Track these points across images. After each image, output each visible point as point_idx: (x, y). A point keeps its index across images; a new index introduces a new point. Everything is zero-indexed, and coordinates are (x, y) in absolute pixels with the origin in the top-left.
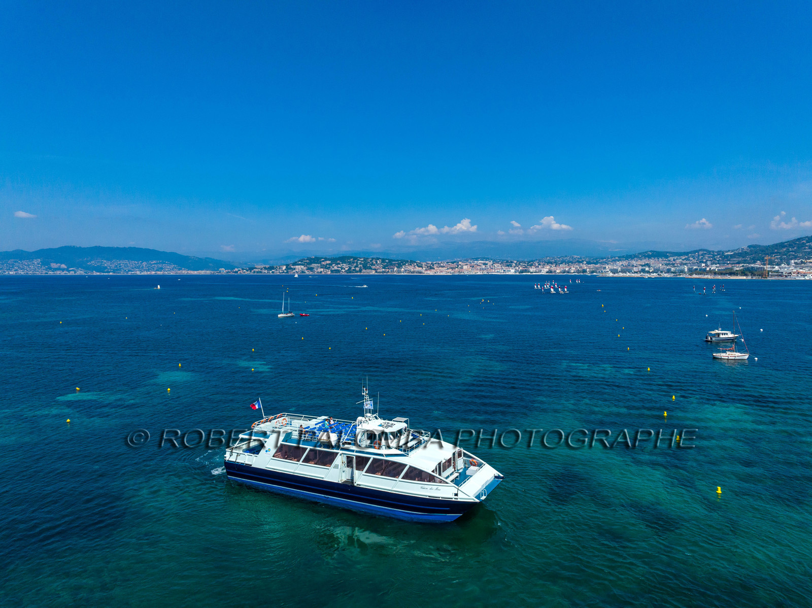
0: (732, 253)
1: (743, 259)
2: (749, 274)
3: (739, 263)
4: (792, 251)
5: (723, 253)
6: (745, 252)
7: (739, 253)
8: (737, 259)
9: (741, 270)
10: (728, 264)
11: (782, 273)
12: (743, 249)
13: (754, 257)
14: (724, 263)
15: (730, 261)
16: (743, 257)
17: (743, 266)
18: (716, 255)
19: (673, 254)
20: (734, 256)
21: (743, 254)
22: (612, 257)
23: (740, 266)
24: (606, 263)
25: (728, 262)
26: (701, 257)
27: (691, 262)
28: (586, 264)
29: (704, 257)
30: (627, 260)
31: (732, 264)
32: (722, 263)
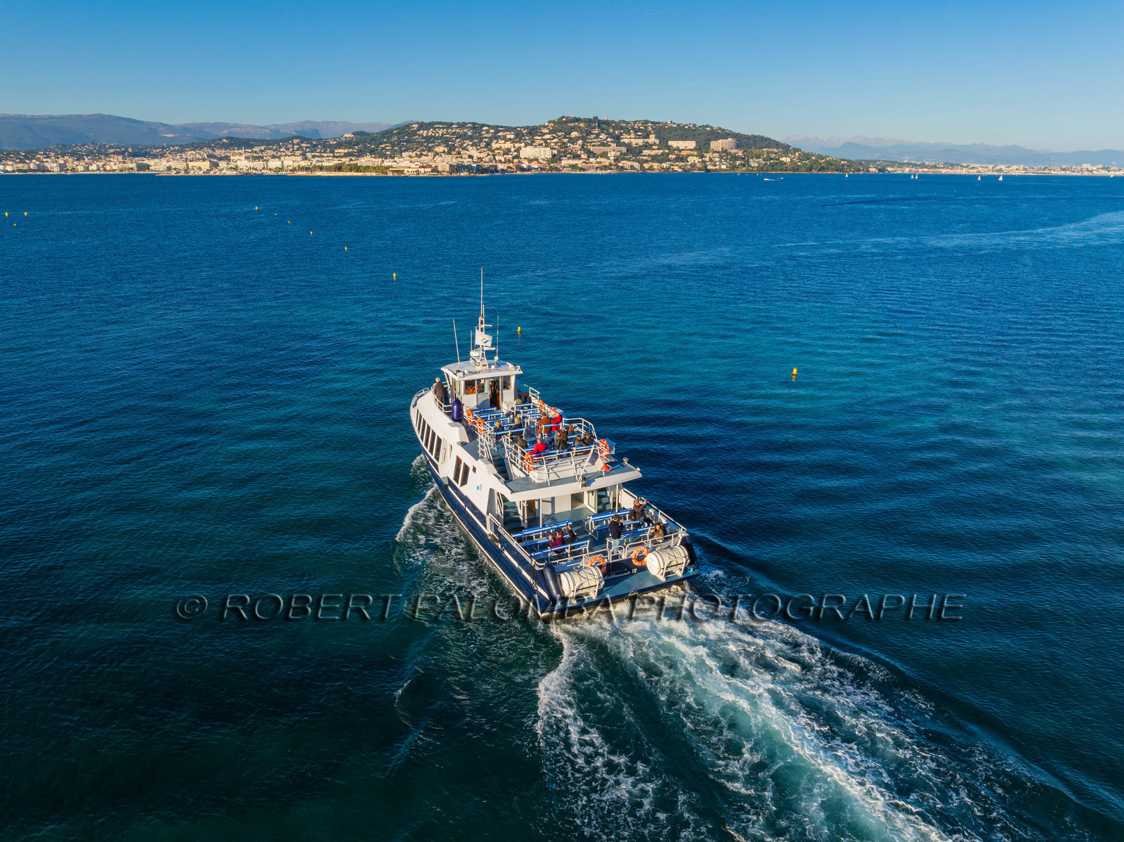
0: (335, 142)
4: (404, 142)
6: (351, 141)
7: (343, 142)
13: (362, 148)
16: (349, 148)
19: (260, 142)
20: (339, 145)
21: (348, 144)
22: (169, 146)
23: (347, 159)
24: (162, 156)
25: (331, 155)
26: (296, 147)
27: (284, 154)
28: (129, 156)
29: (301, 147)
30: (194, 150)
31: (337, 157)
32: (325, 155)
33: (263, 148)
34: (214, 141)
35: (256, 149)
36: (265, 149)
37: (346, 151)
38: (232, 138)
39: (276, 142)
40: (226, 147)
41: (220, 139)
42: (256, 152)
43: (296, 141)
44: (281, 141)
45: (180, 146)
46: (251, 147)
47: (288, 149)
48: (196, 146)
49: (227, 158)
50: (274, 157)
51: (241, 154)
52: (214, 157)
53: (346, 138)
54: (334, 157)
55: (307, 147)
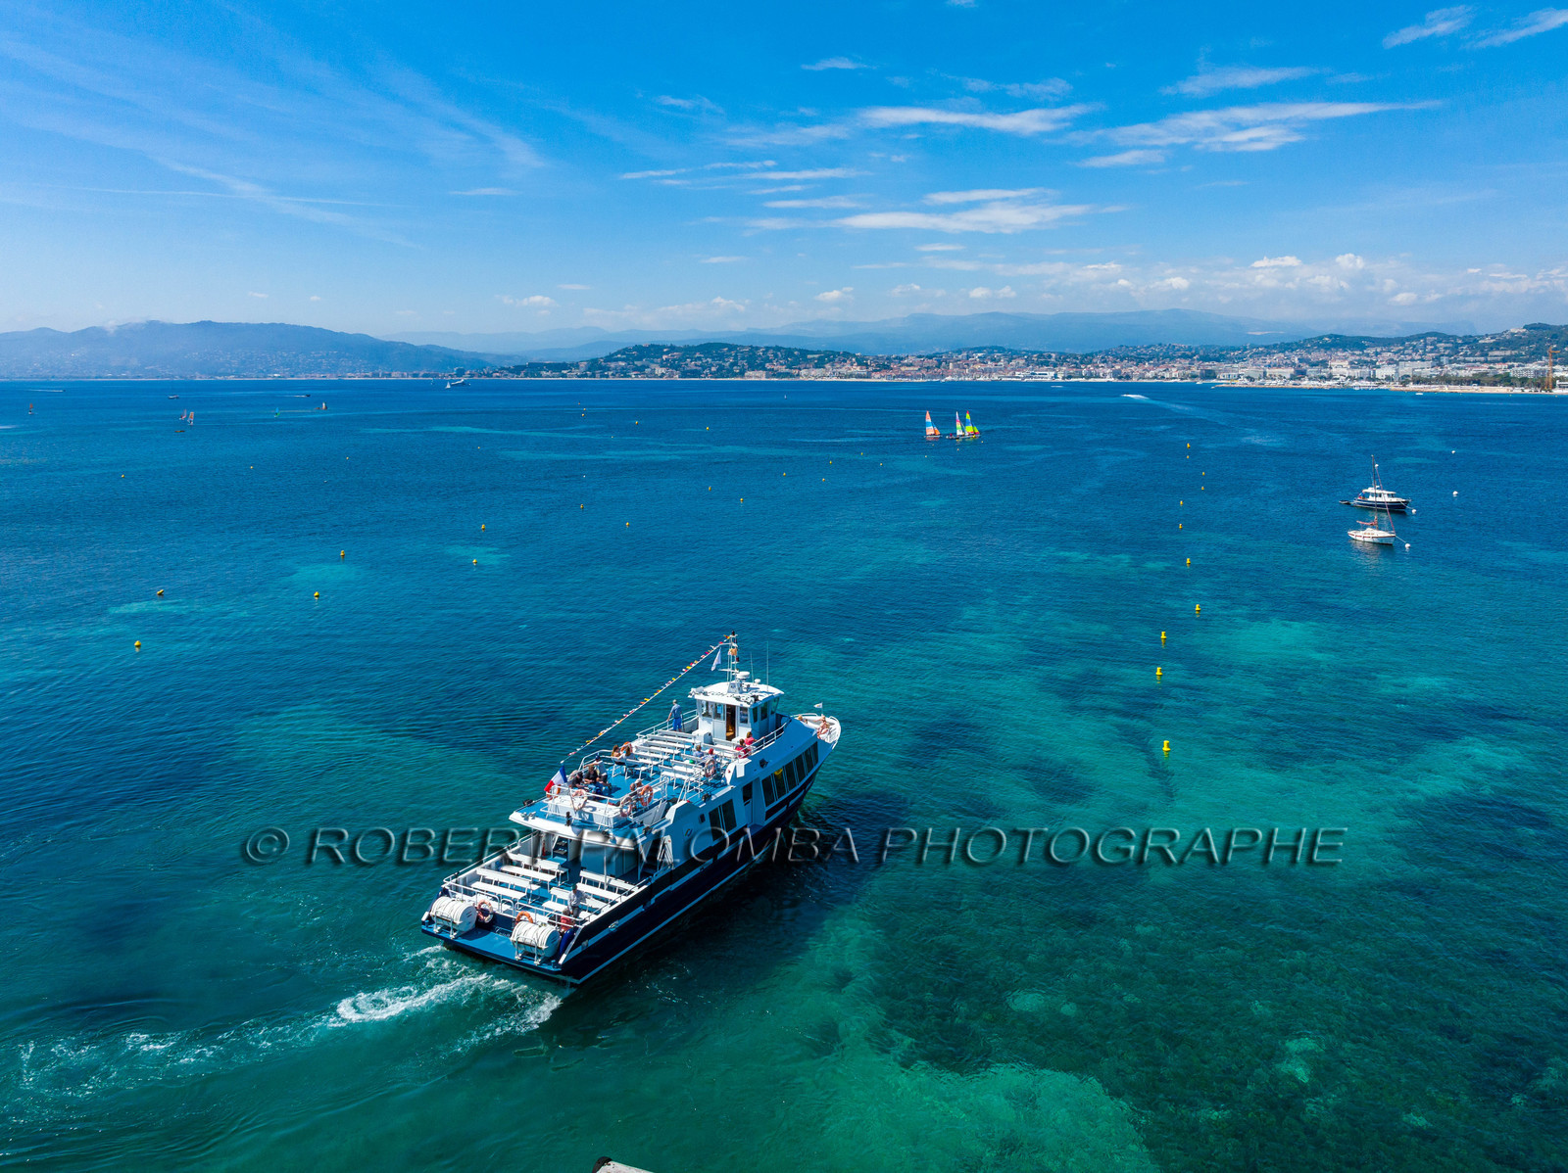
0: (1493, 340)
1: (1513, 353)
3: (1504, 360)
6: (1520, 338)
7: (1506, 341)
8: (1502, 353)
9: (1504, 375)
10: (1482, 363)
13: (1537, 349)
15: (1486, 357)
16: (1514, 349)
18: (1462, 345)
19: (1375, 342)
20: (1496, 346)
21: (1512, 342)
22: (1252, 347)
23: (1504, 366)
24: (1241, 359)
25: (1482, 359)
26: (1429, 347)
27: (1409, 358)
28: (1198, 360)
29: (1436, 348)
30: (1283, 352)
31: (1491, 362)
32: (1472, 359)
33: (1379, 350)
34: (1310, 340)
35: (1371, 351)
36: (1382, 351)
37: (1508, 353)
38: (1339, 336)
39: (1401, 341)
40: (1327, 347)
41: (1321, 338)
42: (1368, 355)
43: (1430, 339)
44: (1409, 339)
45: (1266, 347)
46: (1362, 348)
47: (1417, 351)
48: (1286, 347)
49: (1324, 364)
50: (1391, 362)
51: (1345, 358)
52: (1307, 361)
53: (1513, 334)
54: (1486, 362)
55: (1446, 348)
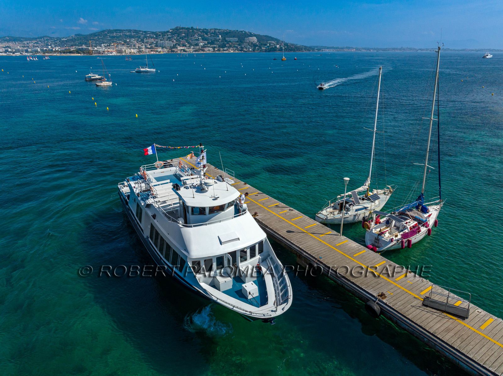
0: (66, 39)
1: (74, 43)
2: (82, 52)
3: (72, 46)
4: (101, 39)
5: (60, 39)
6: (74, 38)
7: (70, 39)
8: (71, 43)
9: (75, 50)
10: (66, 46)
11: (100, 51)
12: (72, 37)
13: (80, 42)
14: (63, 46)
15: (66, 44)
16: (74, 42)
17: (75, 48)
18: (56, 41)
19: (26, 39)
33: (28, 42)
38: (11, 37)
40: (8, 41)
41: (5, 37)
42: (24, 44)
43: (45, 38)
44: (38, 38)
46: (22, 41)
